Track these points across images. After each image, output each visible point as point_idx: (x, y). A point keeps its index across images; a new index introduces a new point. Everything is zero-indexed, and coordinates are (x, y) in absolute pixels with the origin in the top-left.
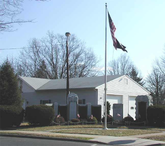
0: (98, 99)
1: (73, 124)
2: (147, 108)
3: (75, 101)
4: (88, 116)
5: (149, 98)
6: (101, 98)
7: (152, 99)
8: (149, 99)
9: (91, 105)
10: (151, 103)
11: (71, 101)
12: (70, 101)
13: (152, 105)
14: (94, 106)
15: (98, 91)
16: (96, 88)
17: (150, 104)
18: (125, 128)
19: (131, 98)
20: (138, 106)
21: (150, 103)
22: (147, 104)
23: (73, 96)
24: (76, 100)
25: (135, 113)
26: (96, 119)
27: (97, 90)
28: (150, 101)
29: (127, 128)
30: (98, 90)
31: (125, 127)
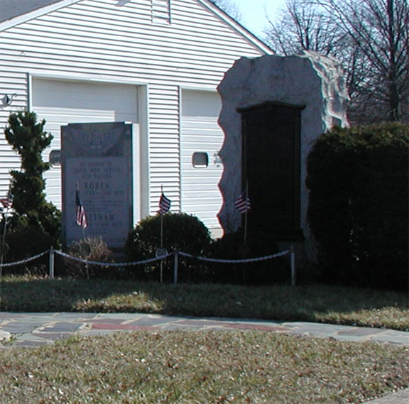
2: (306, 149)
5: (320, 74)
6: (7, 101)
7: (340, 81)
8: (320, 79)
10: (335, 109)
13: (345, 124)
17: (331, 117)
18: (140, 305)
19: (191, 99)
20: (237, 133)
21: (330, 112)
22: (305, 114)
25: (220, 186)
28: (327, 95)
29: (155, 306)
31: (140, 300)
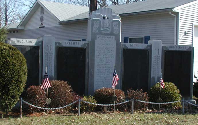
0: (179, 36)
1: (98, 110)
3: (111, 34)
4: (154, 78)
6: (185, 34)
9: (163, 47)
11: (100, 33)
12: (97, 31)
14: (170, 49)
15: (180, 16)
16: (176, 10)
23: (104, 18)
24: (115, 28)
26: (177, 91)
27: (177, 14)
30: (180, 14)
